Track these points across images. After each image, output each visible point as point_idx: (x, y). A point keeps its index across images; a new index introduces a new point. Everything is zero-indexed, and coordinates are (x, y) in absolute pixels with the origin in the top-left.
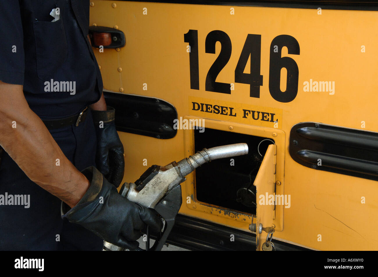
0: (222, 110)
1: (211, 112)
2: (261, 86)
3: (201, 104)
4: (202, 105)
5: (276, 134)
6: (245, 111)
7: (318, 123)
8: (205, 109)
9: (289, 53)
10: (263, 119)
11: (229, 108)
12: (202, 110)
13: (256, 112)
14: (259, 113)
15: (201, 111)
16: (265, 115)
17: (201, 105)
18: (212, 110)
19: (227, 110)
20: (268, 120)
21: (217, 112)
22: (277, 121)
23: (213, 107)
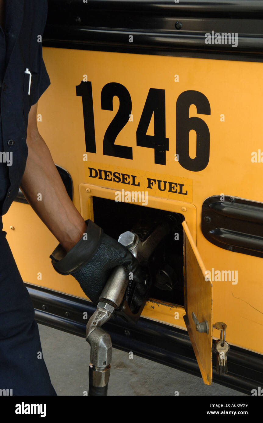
0: (124, 179)
1: (111, 180)
2: (167, 151)
3: (99, 170)
4: (100, 171)
5: (185, 209)
6: (149, 180)
7: (234, 197)
8: (103, 177)
9: (198, 112)
10: (170, 191)
11: (131, 176)
12: (101, 178)
13: (162, 181)
14: (165, 182)
15: (99, 178)
16: (173, 185)
17: (98, 172)
18: (111, 178)
19: (129, 178)
20: (176, 192)
21: (117, 180)
22: (186, 194)
23: (112, 174)
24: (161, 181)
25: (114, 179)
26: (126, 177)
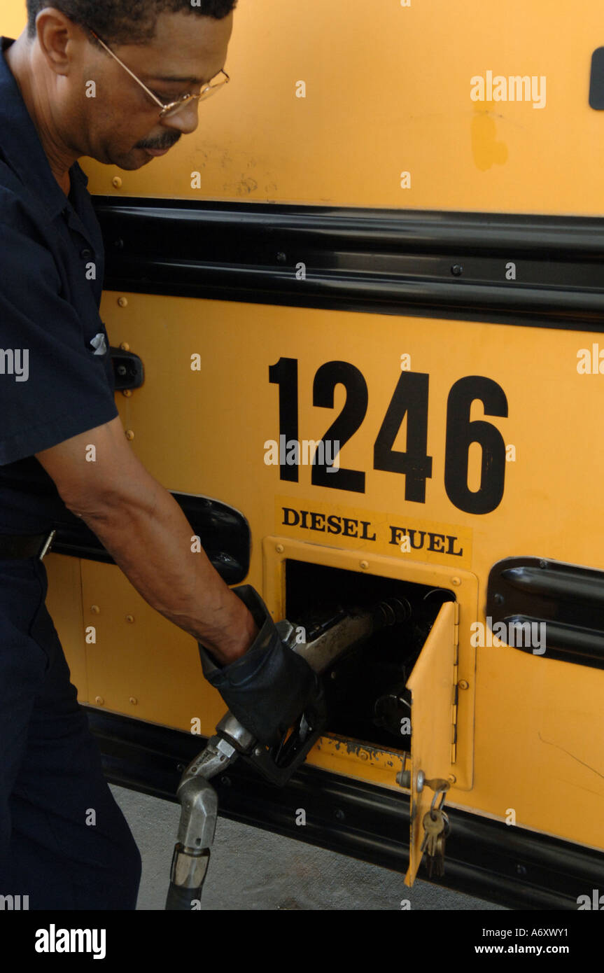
0: (347, 527)
1: (323, 530)
2: (427, 479)
3: (301, 512)
4: (304, 514)
5: (458, 580)
6: (394, 529)
7: (546, 559)
8: (309, 523)
9: (486, 413)
10: (431, 548)
11: (362, 522)
12: (304, 526)
13: (418, 532)
14: (423, 534)
15: (301, 526)
16: (436, 539)
17: (300, 515)
18: (324, 526)
19: (357, 526)
20: (442, 551)
21: (335, 529)
22: (460, 554)
23: (326, 518)
24: (415, 531)
25: (329, 527)
26: (350, 524)
